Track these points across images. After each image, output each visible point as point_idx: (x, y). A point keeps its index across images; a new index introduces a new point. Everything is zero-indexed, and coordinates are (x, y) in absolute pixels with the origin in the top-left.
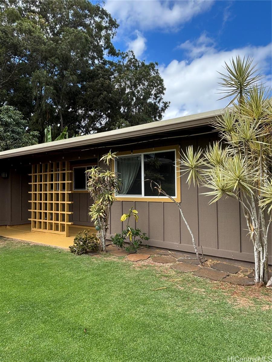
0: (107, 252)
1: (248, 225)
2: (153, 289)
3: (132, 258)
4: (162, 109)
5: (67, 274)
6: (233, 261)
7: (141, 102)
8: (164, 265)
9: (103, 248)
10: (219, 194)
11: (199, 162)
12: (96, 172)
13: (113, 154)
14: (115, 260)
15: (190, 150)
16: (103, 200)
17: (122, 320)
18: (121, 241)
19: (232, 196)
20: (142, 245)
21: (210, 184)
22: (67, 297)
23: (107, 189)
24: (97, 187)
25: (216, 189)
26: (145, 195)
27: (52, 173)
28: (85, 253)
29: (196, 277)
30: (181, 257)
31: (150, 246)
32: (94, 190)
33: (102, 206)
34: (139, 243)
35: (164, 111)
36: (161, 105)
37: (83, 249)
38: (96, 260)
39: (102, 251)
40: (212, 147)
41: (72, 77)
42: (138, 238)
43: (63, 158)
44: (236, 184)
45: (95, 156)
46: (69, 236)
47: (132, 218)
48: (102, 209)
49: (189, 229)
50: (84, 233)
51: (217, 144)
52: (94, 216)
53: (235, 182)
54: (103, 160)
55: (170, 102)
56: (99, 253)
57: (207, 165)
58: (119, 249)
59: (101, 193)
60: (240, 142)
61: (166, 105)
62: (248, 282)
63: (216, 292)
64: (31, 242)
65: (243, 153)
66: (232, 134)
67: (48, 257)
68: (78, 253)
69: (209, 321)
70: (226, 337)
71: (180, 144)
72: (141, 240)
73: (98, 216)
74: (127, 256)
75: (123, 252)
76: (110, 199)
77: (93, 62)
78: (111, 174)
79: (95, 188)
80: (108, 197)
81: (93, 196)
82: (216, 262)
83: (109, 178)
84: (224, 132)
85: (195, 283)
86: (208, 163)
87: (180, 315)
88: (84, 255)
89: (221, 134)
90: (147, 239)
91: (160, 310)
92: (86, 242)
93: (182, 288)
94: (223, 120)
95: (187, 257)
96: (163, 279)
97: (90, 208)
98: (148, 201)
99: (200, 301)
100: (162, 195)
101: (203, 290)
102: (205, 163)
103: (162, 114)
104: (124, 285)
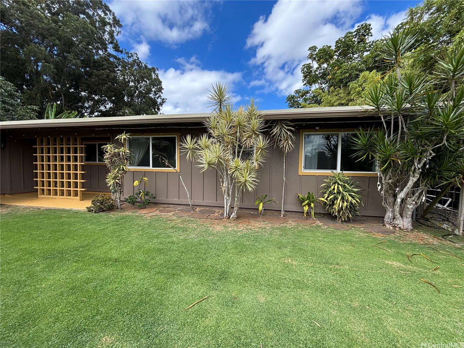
0: (121, 209)
1: (221, 185)
2: (162, 228)
3: (143, 212)
4: (160, 103)
5: (89, 227)
6: (212, 207)
7: (143, 95)
8: (168, 214)
9: (118, 207)
10: (206, 166)
11: (194, 145)
12: (111, 148)
13: (127, 135)
14: (130, 214)
15: (189, 138)
16: (119, 170)
17: (142, 249)
18: (134, 200)
19: (214, 168)
20: (150, 203)
21: (201, 160)
22: (94, 242)
23: (121, 162)
24: (113, 160)
25: (205, 163)
26: (153, 167)
27: (62, 146)
28: (102, 212)
29: (190, 218)
30: (180, 208)
31: (156, 203)
32: (110, 162)
33: (118, 174)
34: (148, 201)
35: (162, 105)
36: (159, 101)
37: (100, 208)
38: (113, 215)
39: (117, 208)
40: (202, 136)
41: (75, 61)
42: (147, 197)
43: (76, 134)
44: (217, 160)
45: (109, 135)
46: (82, 200)
47: (143, 183)
48: (118, 177)
49: (186, 189)
50: (101, 196)
51: (205, 135)
52: (110, 182)
53: (216, 159)
54: (118, 139)
55: (166, 99)
56: (114, 211)
57: (199, 148)
58: (131, 207)
59: (116, 164)
60: (219, 135)
61: (163, 101)
62: (221, 218)
63: (203, 225)
64: (42, 207)
65: (220, 142)
66: (215, 129)
67: (65, 217)
68: (95, 212)
69: (200, 240)
70: (210, 246)
71: (180, 132)
72: (150, 199)
73: (114, 182)
74: (139, 211)
75: (135, 208)
76: (125, 169)
77: (97, 52)
78: (125, 150)
79: (111, 160)
80: (123, 168)
81: (109, 167)
82: (201, 209)
83: (123, 153)
84: (210, 128)
85: (190, 222)
86: (200, 147)
87: (183, 240)
88: (101, 213)
89: (208, 129)
90: (155, 198)
91: (169, 240)
92: (103, 203)
93: (182, 226)
94: (210, 120)
95: (183, 207)
96: (168, 222)
97: (107, 176)
98: (155, 171)
99: (194, 230)
100: (168, 167)
101: (195, 225)
102: (198, 146)
103: (160, 107)
104: (140, 229)
